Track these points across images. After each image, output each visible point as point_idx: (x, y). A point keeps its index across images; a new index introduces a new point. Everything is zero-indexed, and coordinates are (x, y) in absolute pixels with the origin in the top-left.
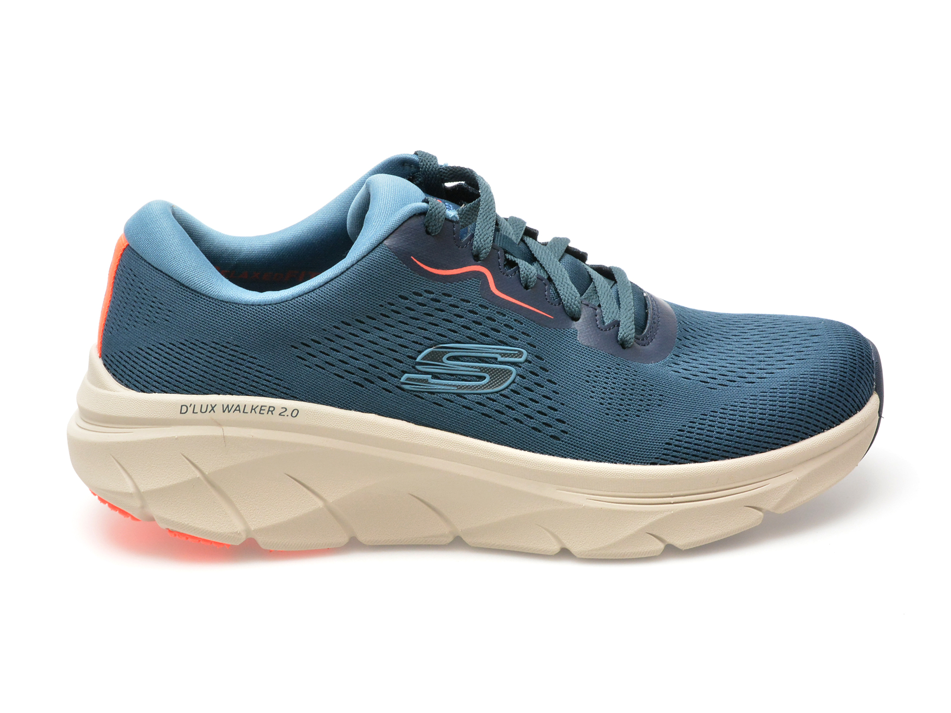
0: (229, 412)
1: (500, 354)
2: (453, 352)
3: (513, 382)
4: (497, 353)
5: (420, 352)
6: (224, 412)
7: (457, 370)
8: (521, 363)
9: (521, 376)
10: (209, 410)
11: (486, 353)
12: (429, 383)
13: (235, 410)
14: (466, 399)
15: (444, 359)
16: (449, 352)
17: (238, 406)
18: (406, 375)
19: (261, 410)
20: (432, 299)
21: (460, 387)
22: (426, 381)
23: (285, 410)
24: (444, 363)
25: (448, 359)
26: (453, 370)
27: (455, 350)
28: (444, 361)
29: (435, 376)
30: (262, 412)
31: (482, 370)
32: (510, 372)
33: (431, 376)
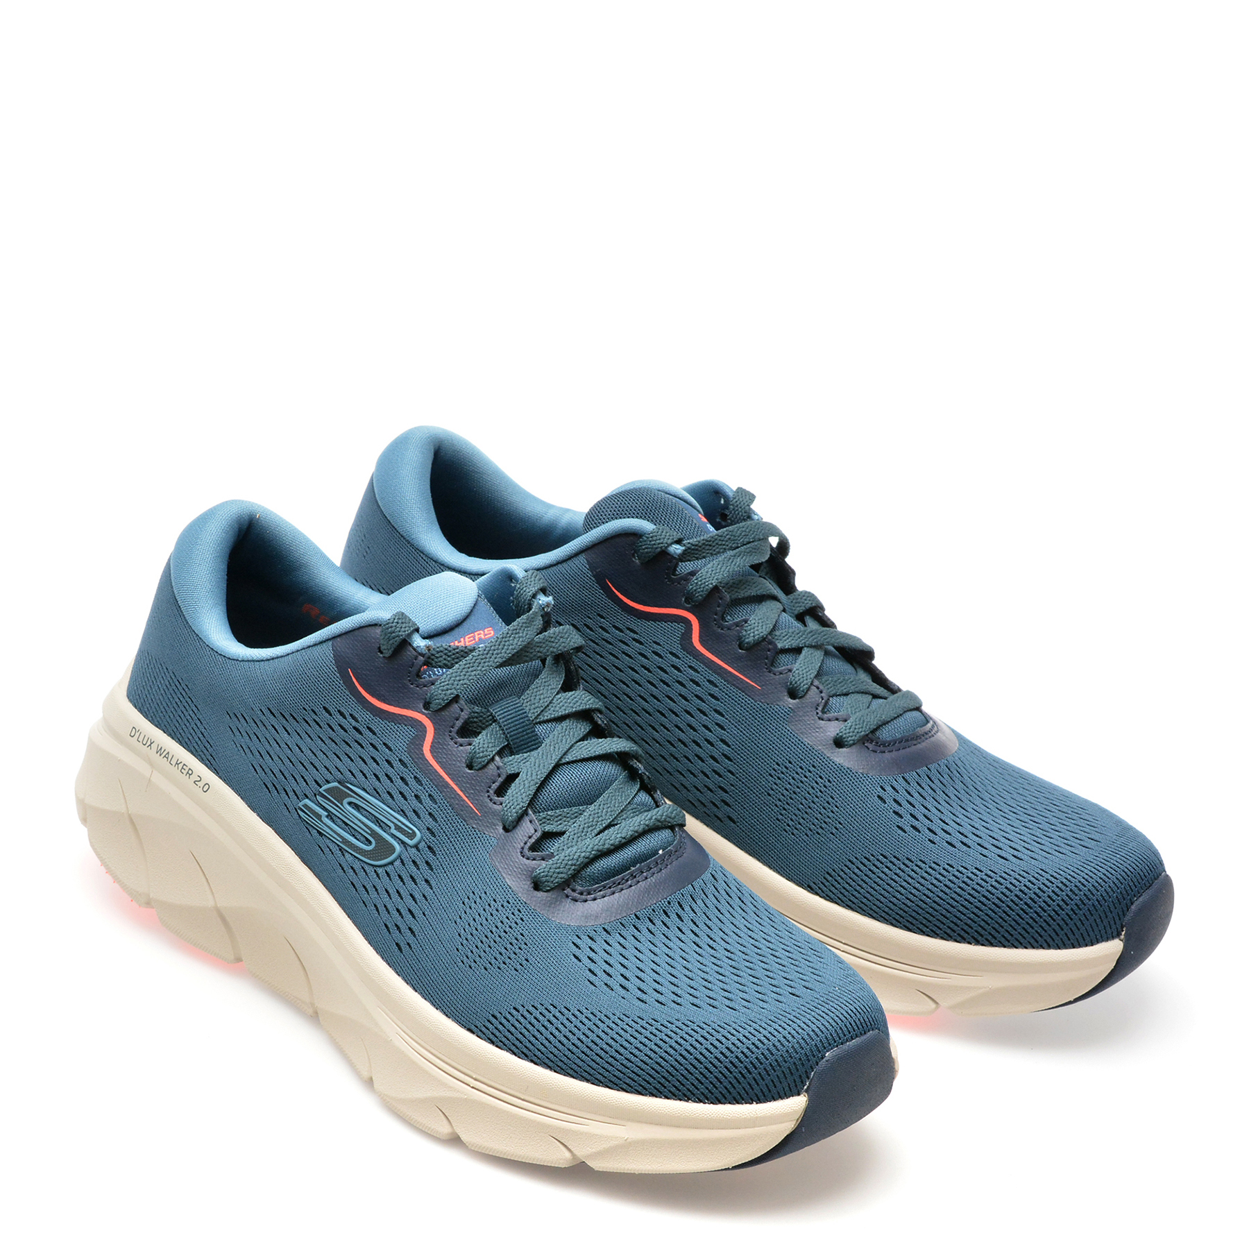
0: (160, 755)
1: (396, 825)
2: (357, 799)
3: (392, 863)
4: (393, 823)
5: (328, 782)
6: (157, 753)
7: (351, 821)
8: (408, 845)
9: (402, 862)
10: (147, 745)
11: (383, 816)
12: (322, 821)
13: (165, 756)
14: (344, 855)
15: (345, 801)
16: (352, 796)
17: (168, 753)
18: (307, 801)
19: (182, 768)
20: (355, 728)
21: (345, 841)
22: (319, 817)
23: (199, 779)
24: (342, 804)
25: (350, 803)
26: (346, 817)
27: (357, 797)
28: (344, 804)
29: (330, 816)
30: (183, 770)
31: (374, 833)
32: (393, 850)
33: (326, 814)
